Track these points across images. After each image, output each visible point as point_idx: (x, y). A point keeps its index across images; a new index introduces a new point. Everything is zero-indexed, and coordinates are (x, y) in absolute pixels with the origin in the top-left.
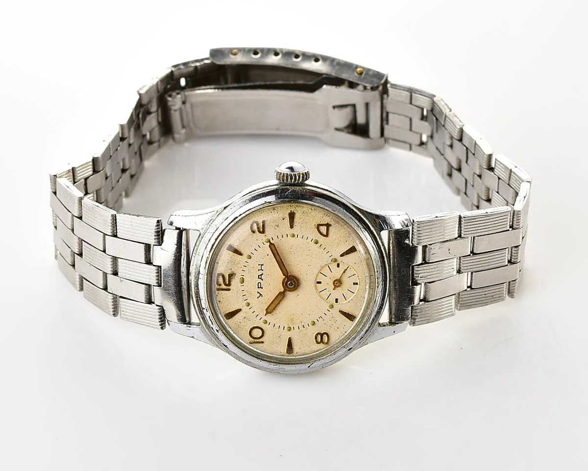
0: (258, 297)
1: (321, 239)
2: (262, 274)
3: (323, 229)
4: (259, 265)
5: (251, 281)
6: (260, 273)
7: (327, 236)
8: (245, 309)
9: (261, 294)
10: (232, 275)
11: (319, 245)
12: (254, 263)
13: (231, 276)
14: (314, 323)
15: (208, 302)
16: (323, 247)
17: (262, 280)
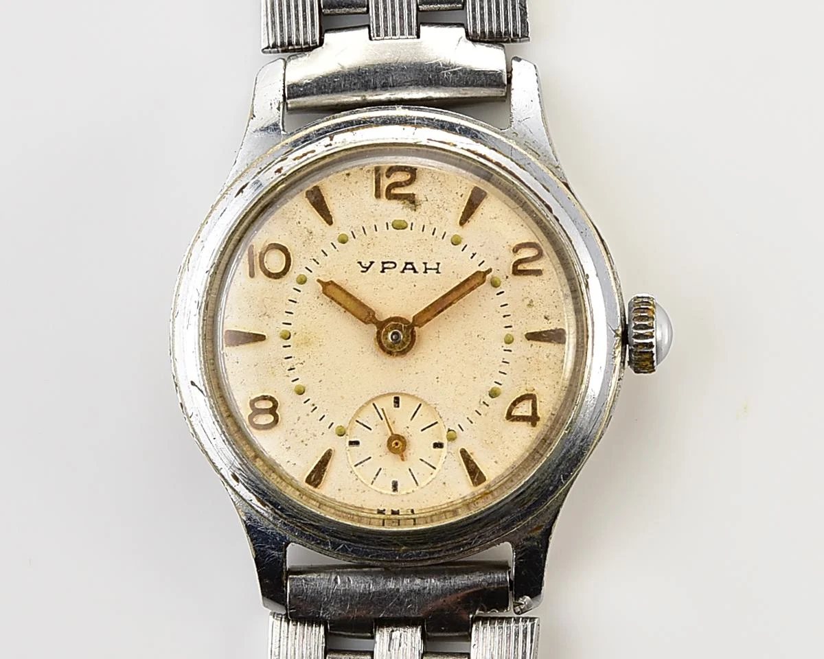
0: (360, 263)
1: (502, 404)
2: (415, 272)
3: (524, 409)
4: (438, 264)
5: (399, 247)
6: (419, 267)
7: (510, 416)
8: (332, 233)
9: (368, 268)
10: (413, 202)
11: (488, 399)
12: (444, 253)
13: (411, 200)
14: (300, 392)
15: (350, 149)
16: (484, 408)
17: (403, 272)
